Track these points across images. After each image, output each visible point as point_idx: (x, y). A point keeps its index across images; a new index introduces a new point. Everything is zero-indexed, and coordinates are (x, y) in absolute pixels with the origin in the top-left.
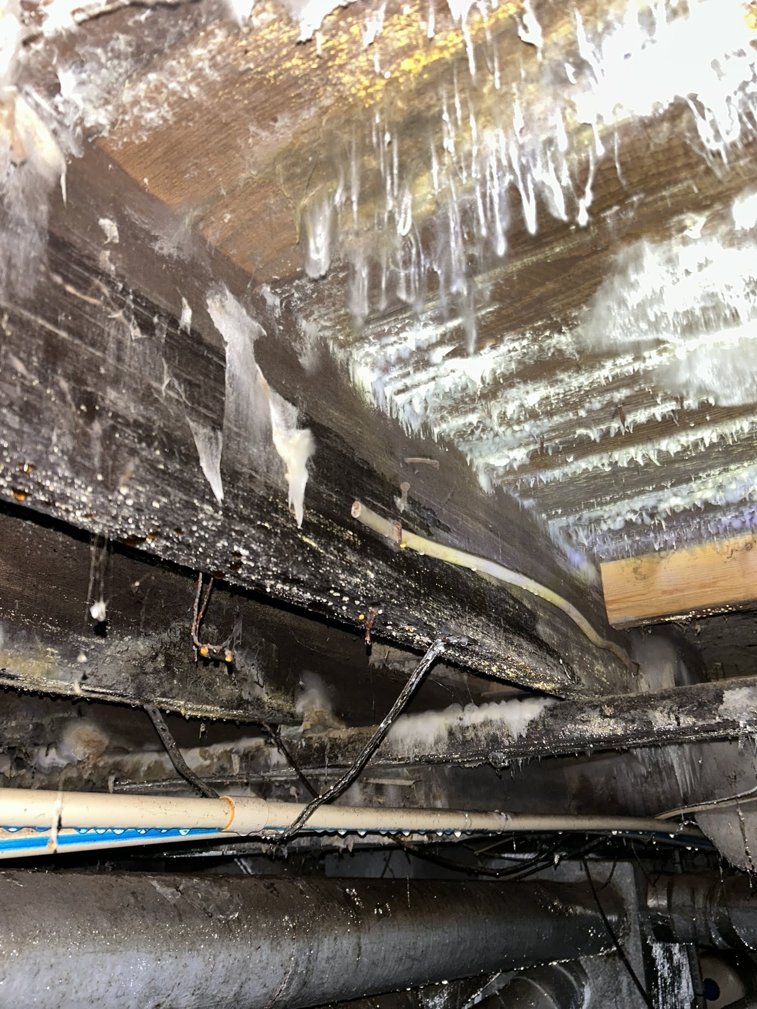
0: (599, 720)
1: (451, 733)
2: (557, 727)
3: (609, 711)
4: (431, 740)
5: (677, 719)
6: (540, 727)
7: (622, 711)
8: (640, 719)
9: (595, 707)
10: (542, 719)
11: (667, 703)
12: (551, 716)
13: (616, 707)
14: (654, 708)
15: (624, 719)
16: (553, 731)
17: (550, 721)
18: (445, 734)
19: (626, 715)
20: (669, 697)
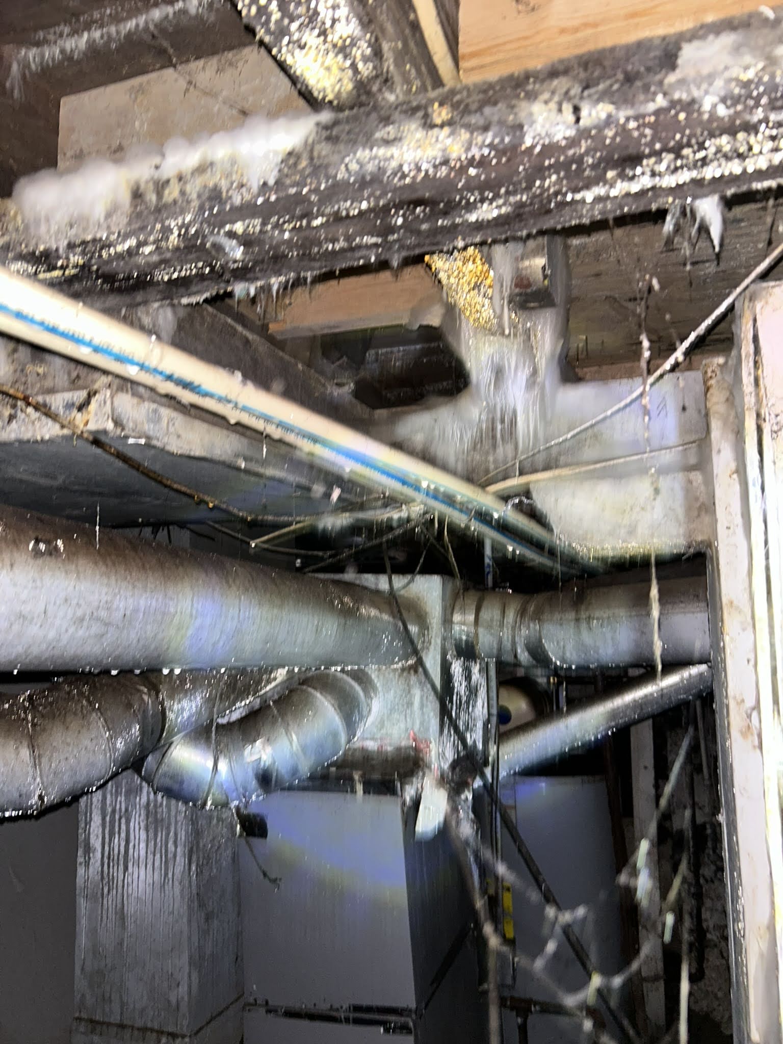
0: (420, 134)
1: (137, 195)
2: (335, 158)
3: (441, 114)
4: (99, 212)
5: (576, 110)
6: (304, 163)
7: (467, 111)
8: (501, 123)
9: (414, 110)
10: (309, 147)
11: (561, 84)
12: (328, 139)
13: (455, 106)
14: (532, 96)
15: (468, 126)
16: (327, 166)
17: (324, 149)
18: (125, 198)
19: (474, 119)
20: (566, 72)
